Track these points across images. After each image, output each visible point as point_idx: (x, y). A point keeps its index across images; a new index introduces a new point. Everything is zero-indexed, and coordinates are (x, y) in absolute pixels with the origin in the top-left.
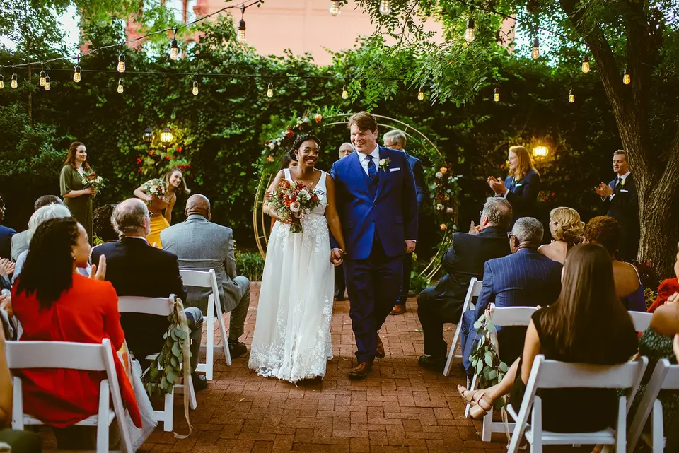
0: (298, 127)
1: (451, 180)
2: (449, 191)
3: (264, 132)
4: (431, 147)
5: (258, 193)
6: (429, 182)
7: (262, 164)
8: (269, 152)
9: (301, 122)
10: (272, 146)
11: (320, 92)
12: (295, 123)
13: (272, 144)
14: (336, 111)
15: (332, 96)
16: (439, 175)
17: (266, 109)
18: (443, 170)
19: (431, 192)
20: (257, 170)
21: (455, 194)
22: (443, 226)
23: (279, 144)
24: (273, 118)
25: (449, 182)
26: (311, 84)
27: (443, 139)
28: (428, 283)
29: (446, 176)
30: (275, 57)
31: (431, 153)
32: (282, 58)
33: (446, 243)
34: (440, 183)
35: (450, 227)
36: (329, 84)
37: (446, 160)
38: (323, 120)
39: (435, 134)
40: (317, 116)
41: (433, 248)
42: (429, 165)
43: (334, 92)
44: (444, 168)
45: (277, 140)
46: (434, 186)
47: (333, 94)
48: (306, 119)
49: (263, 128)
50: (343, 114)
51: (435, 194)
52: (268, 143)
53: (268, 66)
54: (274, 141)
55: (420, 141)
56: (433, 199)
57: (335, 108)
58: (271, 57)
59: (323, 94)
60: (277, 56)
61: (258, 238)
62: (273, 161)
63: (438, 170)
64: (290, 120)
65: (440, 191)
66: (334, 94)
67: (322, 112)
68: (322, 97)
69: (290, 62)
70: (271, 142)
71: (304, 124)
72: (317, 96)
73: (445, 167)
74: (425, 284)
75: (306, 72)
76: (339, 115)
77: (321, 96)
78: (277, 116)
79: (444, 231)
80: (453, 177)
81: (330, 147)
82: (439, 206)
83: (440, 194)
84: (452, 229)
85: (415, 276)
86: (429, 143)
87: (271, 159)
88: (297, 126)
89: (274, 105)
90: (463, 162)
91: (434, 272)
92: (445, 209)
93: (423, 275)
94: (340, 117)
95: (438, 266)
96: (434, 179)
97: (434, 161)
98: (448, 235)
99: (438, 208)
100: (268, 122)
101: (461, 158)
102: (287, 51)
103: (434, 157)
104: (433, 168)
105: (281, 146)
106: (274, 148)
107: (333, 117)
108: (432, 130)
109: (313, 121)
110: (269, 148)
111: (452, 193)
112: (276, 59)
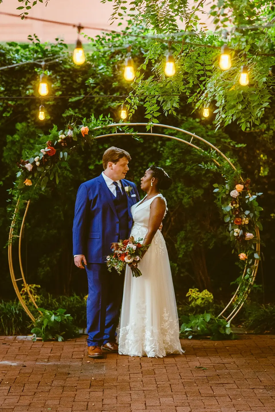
0: (61, 142)
1: (248, 199)
2: (247, 212)
3: (8, 146)
4: (222, 160)
5: (13, 225)
6: (223, 203)
7: (17, 189)
8: (26, 174)
9: (63, 136)
10: (29, 167)
11: (78, 89)
12: (56, 137)
13: (29, 164)
14: (105, 121)
15: (94, 95)
16: (234, 194)
17: (8, 115)
18: (240, 187)
19: (226, 215)
20: (12, 196)
21: (255, 216)
22: (242, 256)
23: (38, 164)
24: (19, 126)
25: (247, 202)
26: (66, 80)
27: (240, 145)
28: (228, 326)
29: (243, 194)
30: (16, 45)
31: (223, 167)
32: (25, 47)
33: (247, 276)
34: (236, 203)
35: (251, 257)
36: (91, 81)
37: (242, 174)
38: (91, 132)
39: (229, 140)
40: (84, 129)
41: (232, 283)
42: (222, 182)
43: (96, 90)
44: (240, 185)
45: (36, 159)
46: (228, 208)
47: (96, 92)
48: (70, 133)
49: (8, 141)
50: (115, 124)
51: (231, 217)
52: (24, 164)
53: (8, 57)
54: (31, 160)
55: (209, 153)
56: (228, 223)
57: (104, 117)
58: (10, 45)
59: (82, 91)
60: (19, 43)
61: (14, 280)
62: (31, 184)
63: (233, 188)
64: (50, 134)
65: (237, 213)
66: (98, 93)
67: (89, 122)
68: (81, 98)
69: (36, 52)
70: (28, 162)
71: (68, 139)
72: (75, 96)
73: (241, 183)
74: (225, 328)
75: (58, 64)
76: (109, 125)
77: (80, 94)
78: (24, 124)
79: (243, 262)
80: (252, 194)
81: (94, 162)
82: (237, 232)
83: (237, 216)
84: (254, 259)
85: (211, 319)
86: (220, 155)
87: (28, 183)
88: (59, 141)
89: (20, 109)
90: (266, 173)
91: (235, 311)
92: (243, 236)
93: (221, 318)
94: (111, 127)
95: (240, 305)
96: (228, 198)
97: (227, 177)
98: (249, 266)
99: (235, 234)
100: (13, 131)
101: (264, 168)
102: (33, 37)
103: (228, 171)
104: (227, 185)
105: (40, 165)
106: (33, 169)
107: (102, 129)
108: (225, 135)
109: (79, 135)
110: (25, 169)
111: (252, 215)
112: (19, 48)
